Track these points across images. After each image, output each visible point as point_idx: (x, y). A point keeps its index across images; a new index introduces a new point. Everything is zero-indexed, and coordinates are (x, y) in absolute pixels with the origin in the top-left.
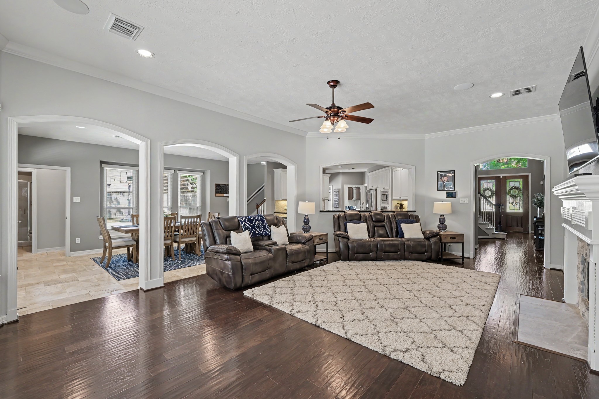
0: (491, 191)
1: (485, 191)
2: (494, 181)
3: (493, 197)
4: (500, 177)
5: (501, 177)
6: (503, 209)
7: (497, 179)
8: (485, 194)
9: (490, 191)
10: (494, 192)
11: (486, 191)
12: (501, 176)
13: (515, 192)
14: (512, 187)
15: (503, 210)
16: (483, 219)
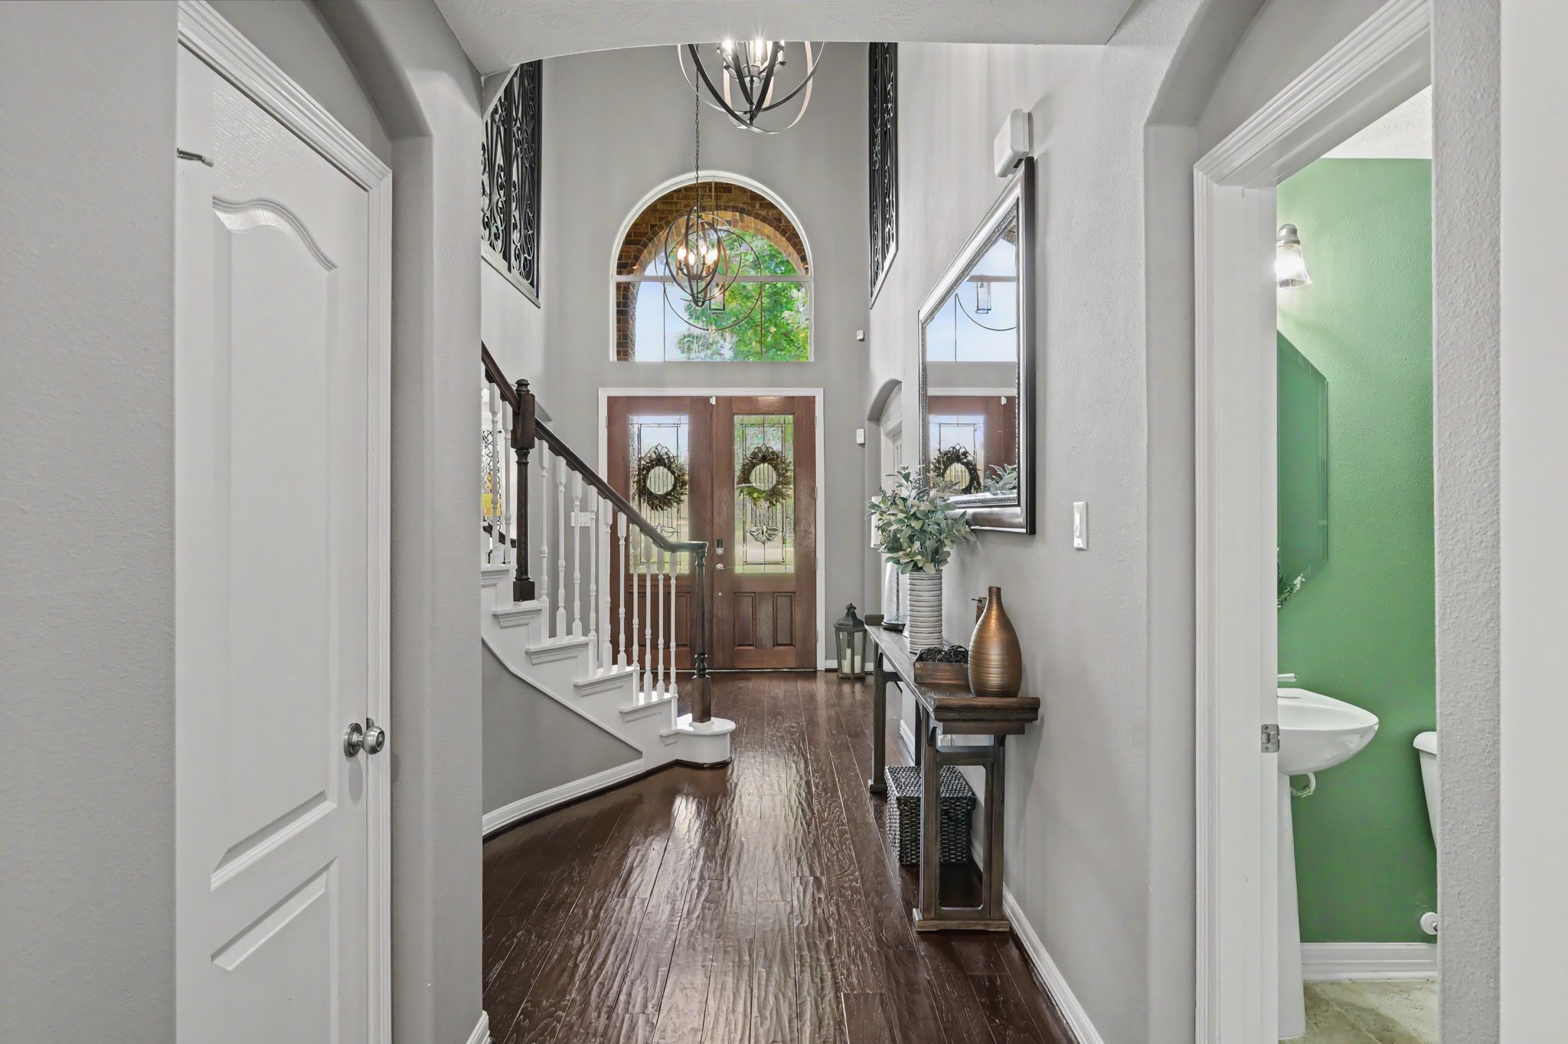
0: (673, 473)
1: (648, 471)
2: (685, 419)
3: (679, 501)
4: (707, 399)
5: (713, 401)
6: (721, 559)
7: (698, 408)
8: (648, 485)
9: (669, 469)
10: (687, 477)
11: (652, 471)
12: (713, 393)
13: (763, 476)
14: (754, 455)
15: (720, 566)
16: (648, 676)
